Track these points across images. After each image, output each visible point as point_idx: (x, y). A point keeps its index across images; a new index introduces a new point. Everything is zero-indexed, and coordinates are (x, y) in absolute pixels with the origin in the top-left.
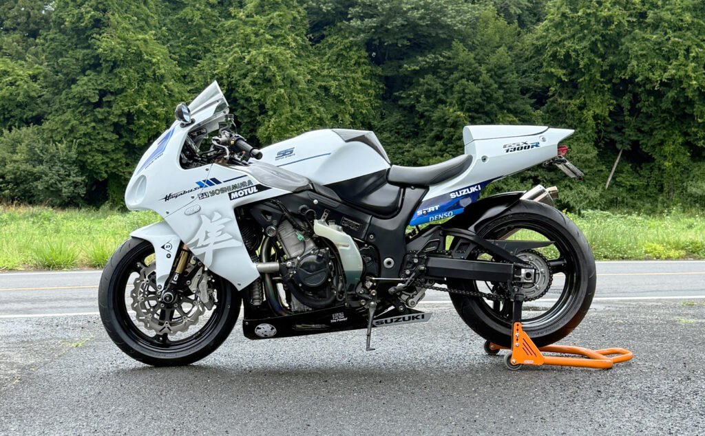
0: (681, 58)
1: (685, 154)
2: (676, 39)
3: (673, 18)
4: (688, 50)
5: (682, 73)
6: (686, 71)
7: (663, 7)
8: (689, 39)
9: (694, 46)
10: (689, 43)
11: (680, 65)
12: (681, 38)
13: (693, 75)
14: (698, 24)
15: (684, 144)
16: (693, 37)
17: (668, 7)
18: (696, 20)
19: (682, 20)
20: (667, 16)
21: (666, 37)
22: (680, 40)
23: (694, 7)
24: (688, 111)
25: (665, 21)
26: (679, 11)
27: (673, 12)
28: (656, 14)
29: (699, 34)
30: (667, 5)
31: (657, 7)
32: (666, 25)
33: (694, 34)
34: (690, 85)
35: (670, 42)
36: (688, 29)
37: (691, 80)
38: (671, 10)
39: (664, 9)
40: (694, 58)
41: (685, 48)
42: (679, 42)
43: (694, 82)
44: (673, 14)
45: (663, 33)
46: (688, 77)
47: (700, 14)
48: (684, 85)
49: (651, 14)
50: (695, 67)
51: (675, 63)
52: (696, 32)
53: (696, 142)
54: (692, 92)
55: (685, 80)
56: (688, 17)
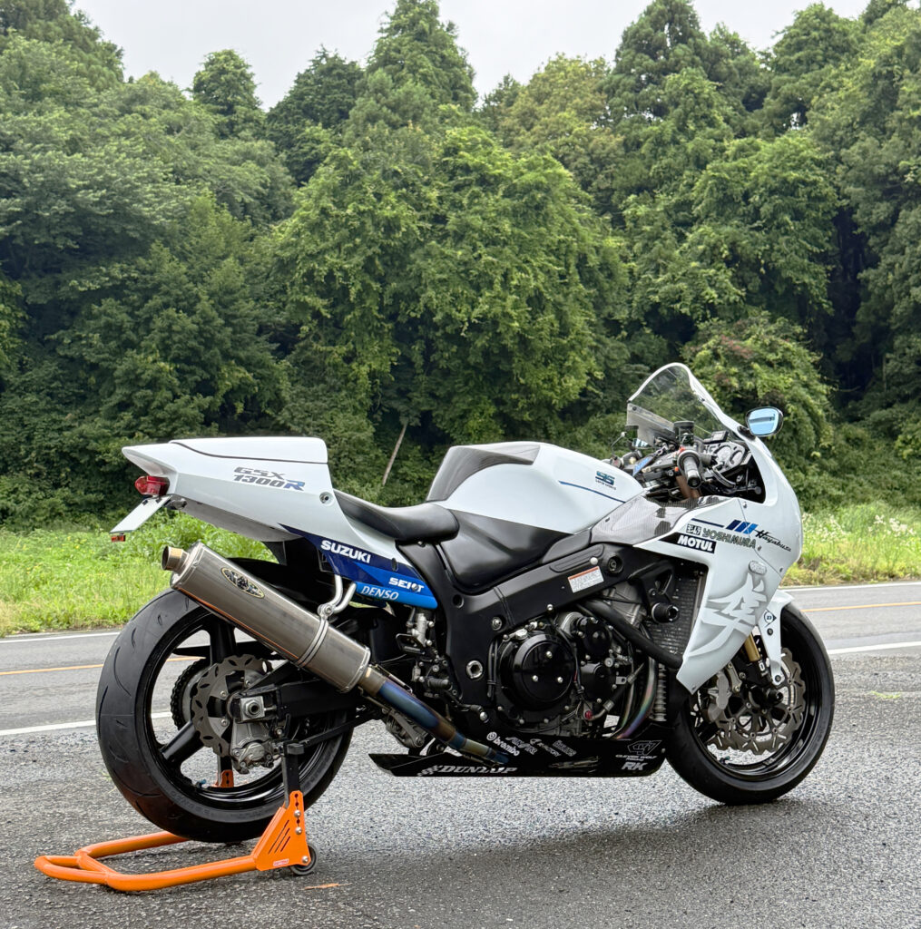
0: (497, 287)
1: (495, 431)
2: (490, 258)
3: (486, 227)
4: (506, 276)
5: (497, 309)
6: (504, 307)
7: (469, 208)
8: (508, 258)
9: (515, 270)
10: (507, 264)
11: (495, 297)
12: (496, 257)
13: (513, 312)
14: (520, 236)
16: (513, 256)
17: (478, 208)
18: (516, 230)
19: (497, 230)
20: (476, 221)
21: (475, 255)
22: (495, 260)
23: (514, 211)
24: (504, 366)
25: (474, 230)
26: (493, 215)
27: (484, 215)
28: (460, 217)
29: (520, 251)
30: (475, 204)
31: (461, 207)
32: (475, 235)
33: (514, 251)
34: (509, 328)
35: (481, 262)
36: (505, 243)
37: (512, 321)
38: (480, 212)
39: (471, 211)
40: (515, 287)
41: (502, 272)
42: (493, 263)
43: (515, 324)
44: (484, 219)
45: (471, 248)
46: (506, 315)
47: (522, 222)
48: (501, 328)
49: (452, 218)
50: (516, 300)
51: (488, 294)
52: (517, 249)
53: (514, 415)
54: (511, 338)
55: (502, 320)
56: (506, 226)
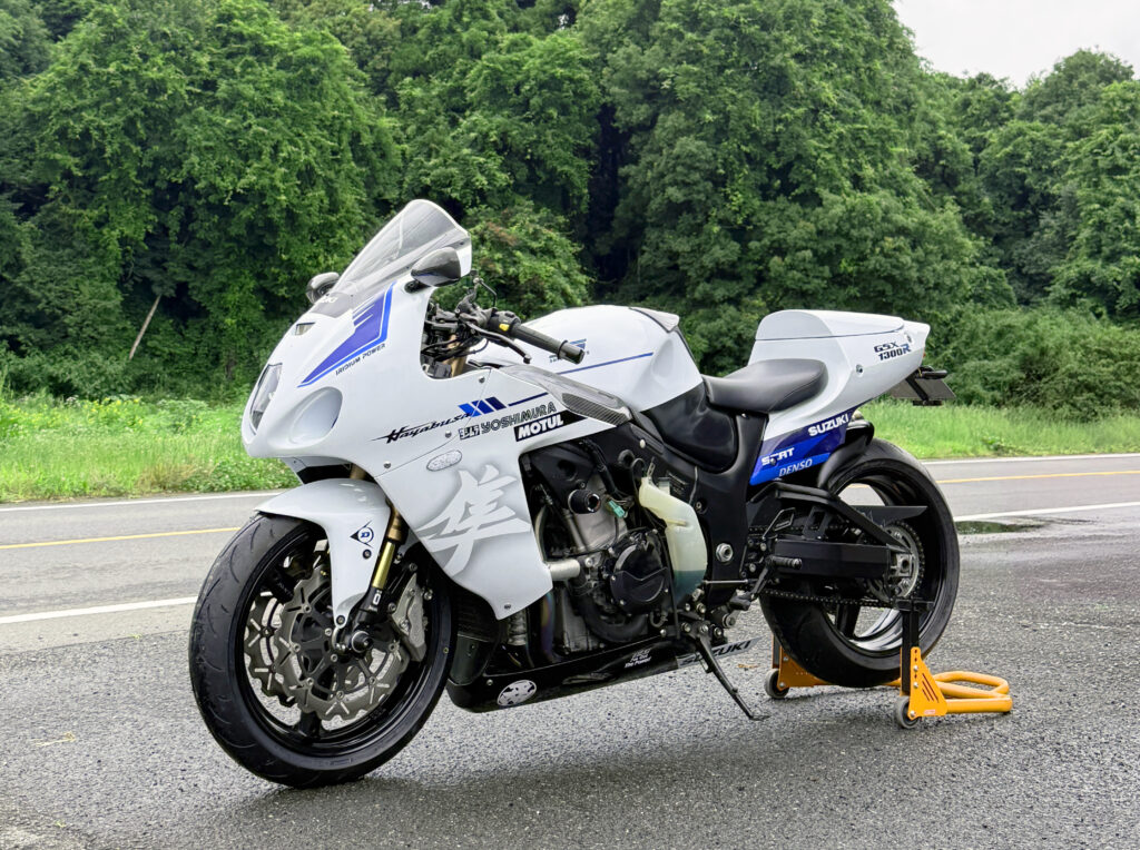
0: (266, 159)
1: (255, 307)
2: (261, 129)
3: (257, 97)
4: (276, 148)
5: (265, 181)
6: (272, 179)
7: (242, 77)
8: (279, 131)
9: (287, 143)
10: (278, 136)
11: (263, 169)
12: (265, 127)
13: (281, 185)
14: (293, 109)
15: (256, 291)
16: (285, 129)
17: (250, 77)
18: (290, 103)
19: (270, 101)
20: (249, 91)
21: (245, 124)
22: (266, 131)
23: (288, 83)
24: (268, 240)
25: (245, 99)
26: (267, 85)
27: (256, 85)
28: (231, 85)
29: (292, 124)
30: (248, 74)
31: (233, 75)
32: (246, 104)
33: (286, 124)
34: (276, 201)
35: (251, 132)
36: (278, 115)
37: (280, 194)
38: (254, 82)
39: (243, 80)
40: (284, 159)
41: (272, 143)
42: (263, 134)
43: (283, 197)
44: (257, 89)
45: (241, 117)
46: (274, 188)
47: (296, 95)
48: (268, 201)
49: (223, 85)
50: (285, 173)
51: (256, 165)
52: (290, 122)
53: (273, 290)
54: (278, 212)
55: (270, 193)
56: (279, 97)
